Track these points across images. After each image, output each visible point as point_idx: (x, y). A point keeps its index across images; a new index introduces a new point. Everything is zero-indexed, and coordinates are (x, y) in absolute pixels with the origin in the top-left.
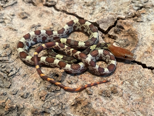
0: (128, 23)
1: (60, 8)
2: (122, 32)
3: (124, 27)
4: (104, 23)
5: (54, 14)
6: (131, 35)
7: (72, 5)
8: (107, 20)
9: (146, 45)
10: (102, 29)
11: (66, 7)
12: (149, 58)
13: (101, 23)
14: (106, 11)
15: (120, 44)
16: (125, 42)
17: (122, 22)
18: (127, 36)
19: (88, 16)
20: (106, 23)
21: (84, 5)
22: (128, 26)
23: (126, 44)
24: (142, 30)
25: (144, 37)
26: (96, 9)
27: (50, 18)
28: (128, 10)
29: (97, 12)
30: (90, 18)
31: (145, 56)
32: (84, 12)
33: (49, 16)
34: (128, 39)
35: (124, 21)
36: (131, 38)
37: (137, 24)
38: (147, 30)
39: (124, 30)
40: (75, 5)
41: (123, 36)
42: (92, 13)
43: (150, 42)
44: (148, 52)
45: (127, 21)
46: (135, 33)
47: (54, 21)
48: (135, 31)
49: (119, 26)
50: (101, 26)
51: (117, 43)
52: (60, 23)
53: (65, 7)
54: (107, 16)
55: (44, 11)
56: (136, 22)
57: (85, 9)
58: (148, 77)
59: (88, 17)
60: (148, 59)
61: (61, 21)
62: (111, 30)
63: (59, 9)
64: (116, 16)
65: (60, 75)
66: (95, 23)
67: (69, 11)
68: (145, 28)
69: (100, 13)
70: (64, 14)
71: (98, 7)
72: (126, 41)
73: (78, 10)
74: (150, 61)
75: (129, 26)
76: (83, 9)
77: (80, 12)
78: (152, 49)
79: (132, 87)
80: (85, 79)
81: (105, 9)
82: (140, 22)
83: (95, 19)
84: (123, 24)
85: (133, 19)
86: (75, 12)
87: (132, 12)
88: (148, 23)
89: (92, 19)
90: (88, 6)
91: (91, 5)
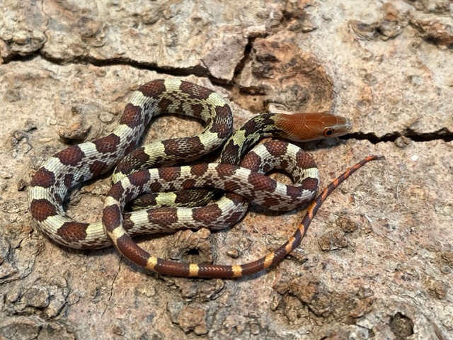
0: (282, 42)
1: (65, 54)
2: (276, 69)
3: (277, 57)
4: (219, 62)
5: (58, 78)
7: (103, 35)
8: (223, 50)
9: (353, 84)
10: (220, 79)
11: (84, 45)
12: (373, 115)
13: (212, 63)
14: (210, 27)
15: (284, 104)
16: (296, 94)
17: (267, 45)
18: (293, 76)
19: (165, 53)
20: (223, 59)
21: (136, 26)
23: (300, 98)
24: (324, 49)
25: (337, 67)
26: (180, 28)
27: (51, 93)
28: (264, 7)
29: (186, 34)
30: (176, 58)
31: (364, 114)
32: (149, 45)
33: (44, 87)
34: (298, 84)
35: (270, 39)
36: (304, 78)
37: (307, 38)
38: (334, 46)
39: (277, 63)
40: (109, 31)
41: (283, 81)
42: (173, 42)
43: (357, 74)
44: (365, 102)
45: (276, 39)
46: (314, 64)
47: (69, 98)
48: (311, 58)
49: (266, 58)
50: (214, 71)
51: (275, 102)
52: (93, 97)
53: (77, 45)
54: (220, 39)
55: (17, 78)
56: (301, 35)
57: (146, 36)
58: (395, 162)
59: (167, 57)
60: (372, 117)
61: (92, 92)
63: (62, 58)
64: (242, 33)
65: (204, 247)
66: (195, 67)
67: (99, 53)
68: (328, 42)
69: (197, 35)
70: (88, 68)
71: (182, 21)
72: (297, 91)
73: (129, 45)
74: (379, 122)
75: (289, 48)
76: (139, 37)
77: (134, 48)
78: (371, 90)
79: (375, 199)
80: (265, 229)
81: (205, 21)
82: (311, 31)
83: (193, 58)
84: (272, 49)
85: (288, 27)
86: (120, 52)
87: (275, 9)
88: (328, 28)
89: (183, 58)
90: (150, 23)
91: (157, 17)
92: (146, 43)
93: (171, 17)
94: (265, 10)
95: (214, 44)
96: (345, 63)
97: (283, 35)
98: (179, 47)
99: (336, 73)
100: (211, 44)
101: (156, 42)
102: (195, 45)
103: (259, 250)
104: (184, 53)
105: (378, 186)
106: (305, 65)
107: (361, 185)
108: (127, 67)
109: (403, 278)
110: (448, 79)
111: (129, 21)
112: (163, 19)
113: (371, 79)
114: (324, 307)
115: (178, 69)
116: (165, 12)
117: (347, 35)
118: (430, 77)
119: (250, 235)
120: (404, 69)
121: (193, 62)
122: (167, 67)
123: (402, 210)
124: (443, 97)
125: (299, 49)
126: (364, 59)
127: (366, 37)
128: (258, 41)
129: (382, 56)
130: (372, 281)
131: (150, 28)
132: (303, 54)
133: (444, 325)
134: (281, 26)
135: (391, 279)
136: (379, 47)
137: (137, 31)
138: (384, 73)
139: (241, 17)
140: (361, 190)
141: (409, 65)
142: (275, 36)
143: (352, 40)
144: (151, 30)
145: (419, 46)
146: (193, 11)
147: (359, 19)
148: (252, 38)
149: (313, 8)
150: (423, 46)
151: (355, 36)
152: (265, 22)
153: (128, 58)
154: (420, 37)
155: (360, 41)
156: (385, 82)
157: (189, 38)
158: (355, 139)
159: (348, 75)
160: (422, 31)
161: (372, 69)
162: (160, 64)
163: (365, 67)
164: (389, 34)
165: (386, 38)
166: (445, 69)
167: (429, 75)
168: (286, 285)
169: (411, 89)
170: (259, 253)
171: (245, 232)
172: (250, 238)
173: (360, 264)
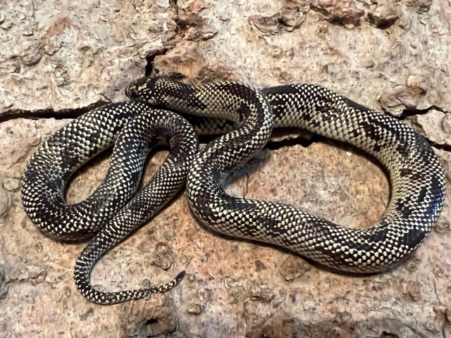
8: (122, 77)
13: (114, 95)
14: (101, 55)
19: (59, 95)
21: (18, 70)
25: (249, 71)
26: (68, 62)
29: (77, 68)
30: (73, 97)
32: (37, 89)
37: (210, 46)
38: (240, 48)
39: (185, 79)
42: (65, 81)
45: (177, 53)
54: (116, 65)
56: (202, 43)
58: (332, 161)
59: (63, 99)
68: (232, 45)
69: (89, 66)
71: (68, 54)
73: (15, 94)
75: (193, 60)
76: (24, 83)
77: (23, 97)
80: (221, 272)
82: (212, 37)
83: (91, 94)
84: (176, 66)
85: (186, 37)
86: (8, 105)
87: (166, 19)
88: (228, 30)
89: (80, 95)
90: (33, 64)
91: (39, 55)
92: (35, 88)
93: (55, 52)
94: (157, 22)
95: (111, 73)
96: (256, 65)
97: (183, 48)
98: (72, 85)
99: (249, 78)
100: (109, 73)
101: (45, 84)
102: (91, 79)
103: (220, 299)
104: (80, 90)
105: (322, 192)
107: (305, 196)
108: (19, 120)
109: (374, 288)
110: (363, 60)
111: (8, 65)
112: (46, 56)
113: (287, 78)
115: (78, 110)
116: (46, 47)
117: (251, 33)
118: (345, 62)
119: (206, 283)
120: (317, 59)
121: (93, 98)
122: (65, 110)
123: (351, 213)
124: (362, 80)
125: (204, 59)
126: (275, 57)
127: (271, 31)
128: (158, 60)
129: (292, 49)
130: (345, 301)
131: (34, 69)
132: (210, 64)
133: (427, 330)
134: (178, 38)
135: (362, 293)
136: (286, 40)
137: (20, 76)
138: (299, 67)
139: (132, 36)
140: (307, 202)
141: (321, 53)
142: (175, 50)
143: (257, 38)
144: (36, 72)
145: (326, 31)
146: (78, 39)
147: (258, 13)
148: (150, 58)
149: (207, 10)
150: (330, 30)
151: (260, 34)
152: (160, 36)
153: (18, 110)
154: (326, 19)
155: (265, 37)
156: (301, 78)
157: (81, 72)
158: (286, 147)
159: (262, 78)
160: (326, 13)
161: (285, 66)
162: (56, 109)
163: (278, 66)
164: (293, 23)
165: (291, 29)
166: (357, 49)
167: (343, 59)
168: (260, 330)
169: (329, 79)
170: (222, 301)
171: (200, 281)
172: (209, 288)
173: (327, 286)
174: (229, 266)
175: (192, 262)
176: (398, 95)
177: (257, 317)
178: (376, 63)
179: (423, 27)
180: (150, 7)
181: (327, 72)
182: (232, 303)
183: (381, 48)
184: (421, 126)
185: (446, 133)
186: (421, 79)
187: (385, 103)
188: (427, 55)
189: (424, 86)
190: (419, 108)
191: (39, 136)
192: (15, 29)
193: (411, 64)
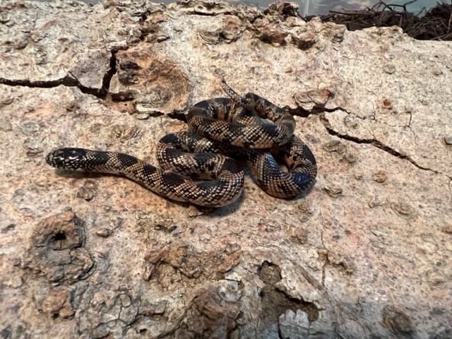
0: (141, 52)
2: (139, 75)
3: (139, 65)
4: (87, 73)
6: (163, 75)
8: (89, 63)
9: (206, 78)
10: (90, 88)
13: (81, 75)
14: (75, 45)
15: (150, 104)
16: (159, 94)
17: (129, 55)
18: (155, 80)
19: (36, 70)
20: (91, 71)
21: (8, 51)
22: (145, 57)
23: (163, 97)
24: (179, 54)
25: (190, 66)
26: (49, 48)
29: (55, 52)
30: (46, 72)
32: (20, 65)
34: (160, 85)
35: (131, 50)
36: (165, 80)
37: (162, 46)
38: (187, 51)
39: (140, 70)
41: (147, 85)
42: (43, 61)
43: (208, 70)
44: (217, 91)
45: (136, 49)
46: (170, 65)
48: (167, 60)
49: (127, 65)
50: (84, 81)
51: (142, 102)
54: (86, 53)
56: (157, 44)
57: (18, 57)
59: (39, 74)
62: (112, 83)
64: (105, 47)
66: (65, 78)
68: (182, 48)
69: (64, 52)
71: (49, 42)
72: (160, 91)
73: (2, 67)
75: (148, 56)
76: (11, 59)
77: (7, 69)
81: (71, 40)
82: (165, 40)
83: (61, 71)
84: (134, 59)
85: (146, 40)
87: (134, 28)
88: (180, 37)
89: (52, 72)
90: (21, 47)
91: (27, 42)
92: (18, 64)
93: (39, 40)
94: (125, 29)
95: (80, 58)
96: (197, 63)
97: (142, 47)
98: (48, 65)
99: (190, 71)
100: (78, 58)
101: (27, 62)
102: (63, 61)
103: (129, 227)
104: (53, 68)
106: (163, 68)
109: (266, 230)
110: (284, 68)
111: (2, 48)
112: (32, 42)
113: (220, 73)
114: (193, 268)
115: (49, 82)
116: (33, 36)
117: (197, 41)
118: (269, 67)
119: (120, 213)
120: (246, 63)
121: (62, 74)
122: (39, 82)
124: (282, 81)
125: (156, 55)
126: (213, 58)
127: (213, 41)
128: (120, 53)
129: (227, 54)
131: (21, 51)
132: (159, 58)
133: (309, 267)
135: (255, 233)
136: (223, 49)
137: (8, 54)
138: (231, 67)
141: (251, 60)
142: (134, 47)
143: (201, 44)
144: (22, 53)
145: (256, 45)
146: (60, 34)
148: (114, 51)
149: (165, 23)
150: (261, 45)
151: (204, 41)
152: (126, 38)
153: (1, 79)
154: (257, 37)
155: (207, 45)
156: (232, 74)
157: (57, 56)
159: (201, 72)
160: (258, 33)
161: (220, 65)
162: (32, 80)
163: (214, 64)
164: (231, 37)
165: (229, 41)
166: (281, 61)
167: (268, 65)
168: (158, 254)
169: (254, 77)
170: (130, 229)
171: (115, 212)
172: (121, 217)
173: (226, 225)
174: (143, 203)
175: (112, 197)
176: (309, 94)
177: (157, 243)
178: (294, 69)
179: (336, 52)
180: (122, 18)
181: (253, 72)
182: (139, 232)
183: (299, 61)
184: (327, 121)
185: (347, 127)
186: (329, 85)
187: (298, 98)
188: (336, 71)
189: (331, 90)
190: (326, 107)
191: (12, 97)
192: (16, 27)
193: (323, 75)
